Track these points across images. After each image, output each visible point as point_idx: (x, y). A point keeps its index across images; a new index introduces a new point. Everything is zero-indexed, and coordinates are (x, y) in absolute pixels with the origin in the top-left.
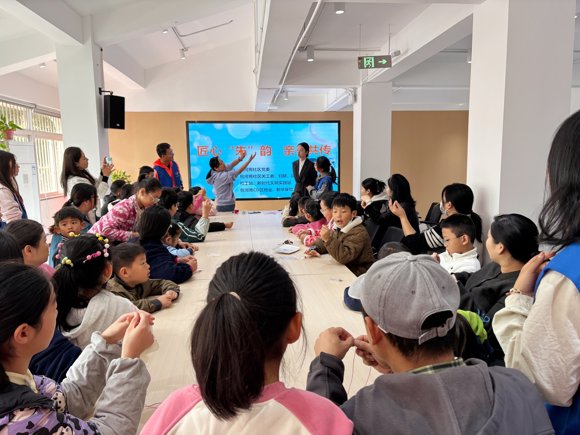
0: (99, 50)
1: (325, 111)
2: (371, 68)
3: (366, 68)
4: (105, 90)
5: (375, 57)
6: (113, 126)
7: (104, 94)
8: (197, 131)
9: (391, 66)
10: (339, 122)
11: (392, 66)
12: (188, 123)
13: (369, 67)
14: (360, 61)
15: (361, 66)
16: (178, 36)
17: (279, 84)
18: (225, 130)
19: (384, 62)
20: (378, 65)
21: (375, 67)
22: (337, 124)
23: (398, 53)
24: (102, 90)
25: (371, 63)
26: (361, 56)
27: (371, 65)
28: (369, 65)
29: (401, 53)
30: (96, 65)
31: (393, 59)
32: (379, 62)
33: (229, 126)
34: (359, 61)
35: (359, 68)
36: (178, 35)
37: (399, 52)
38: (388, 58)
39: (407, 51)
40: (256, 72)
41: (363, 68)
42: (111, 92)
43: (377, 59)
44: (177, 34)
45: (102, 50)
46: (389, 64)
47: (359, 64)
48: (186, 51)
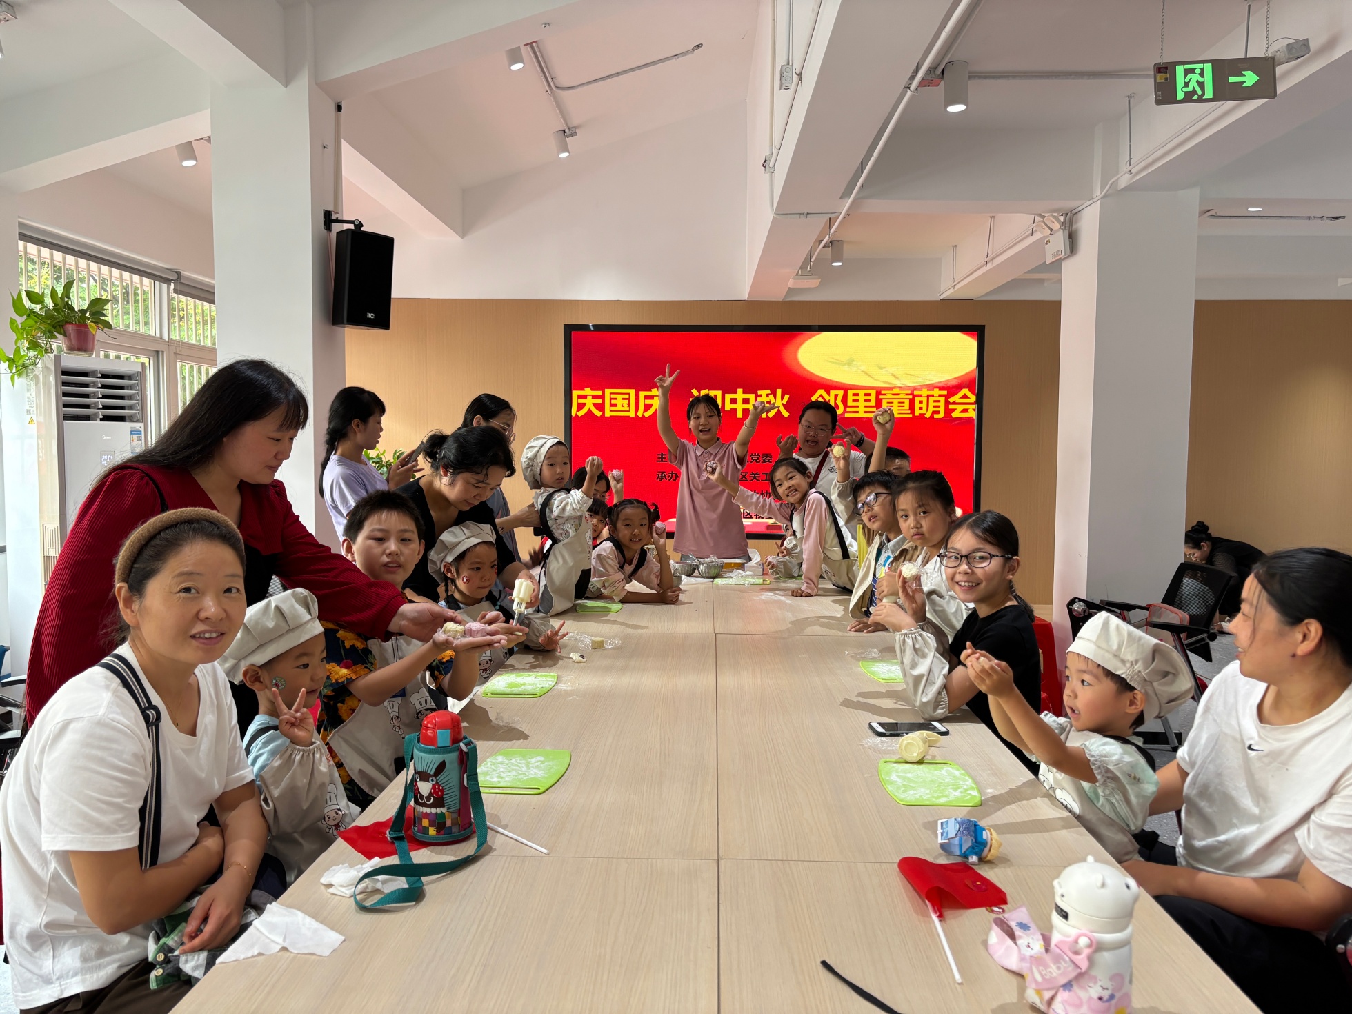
0: (333, 108)
1: (942, 297)
2: (1201, 99)
3: (1185, 101)
4: (345, 218)
5: (1217, 64)
6: (357, 319)
7: (337, 228)
9: (1272, 94)
11: (1279, 92)
12: (569, 329)
13: (1196, 97)
14: (1161, 78)
15: (1166, 94)
16: (551, 89)
17: (841, 198)
19: (1249, 78)
20: (1224, 91)
21: (1216, 98)
23: (1299, 50)
24: (334, 217)
25: (1202, 85)
26: (1167, 59)
27: (1199, 92)
28: (1194, 92)
29: (1313, 46)
30: (321, 147)
31: (1280, 70)
32: (1232, 79)
34: (1158, 76)
35: (1158, 102)
36: (552, 84)
37: (1305, 44)
38: (1266, 67)
39: (1331, 44)
40: (771, 164)
41: (1174, 101)
42: (356, 223)
43: (1223, 68)
44: (550, 81)
45: (339, 108)
46: (1266, 88)
47: (1158, 87)
48: (572, 135)
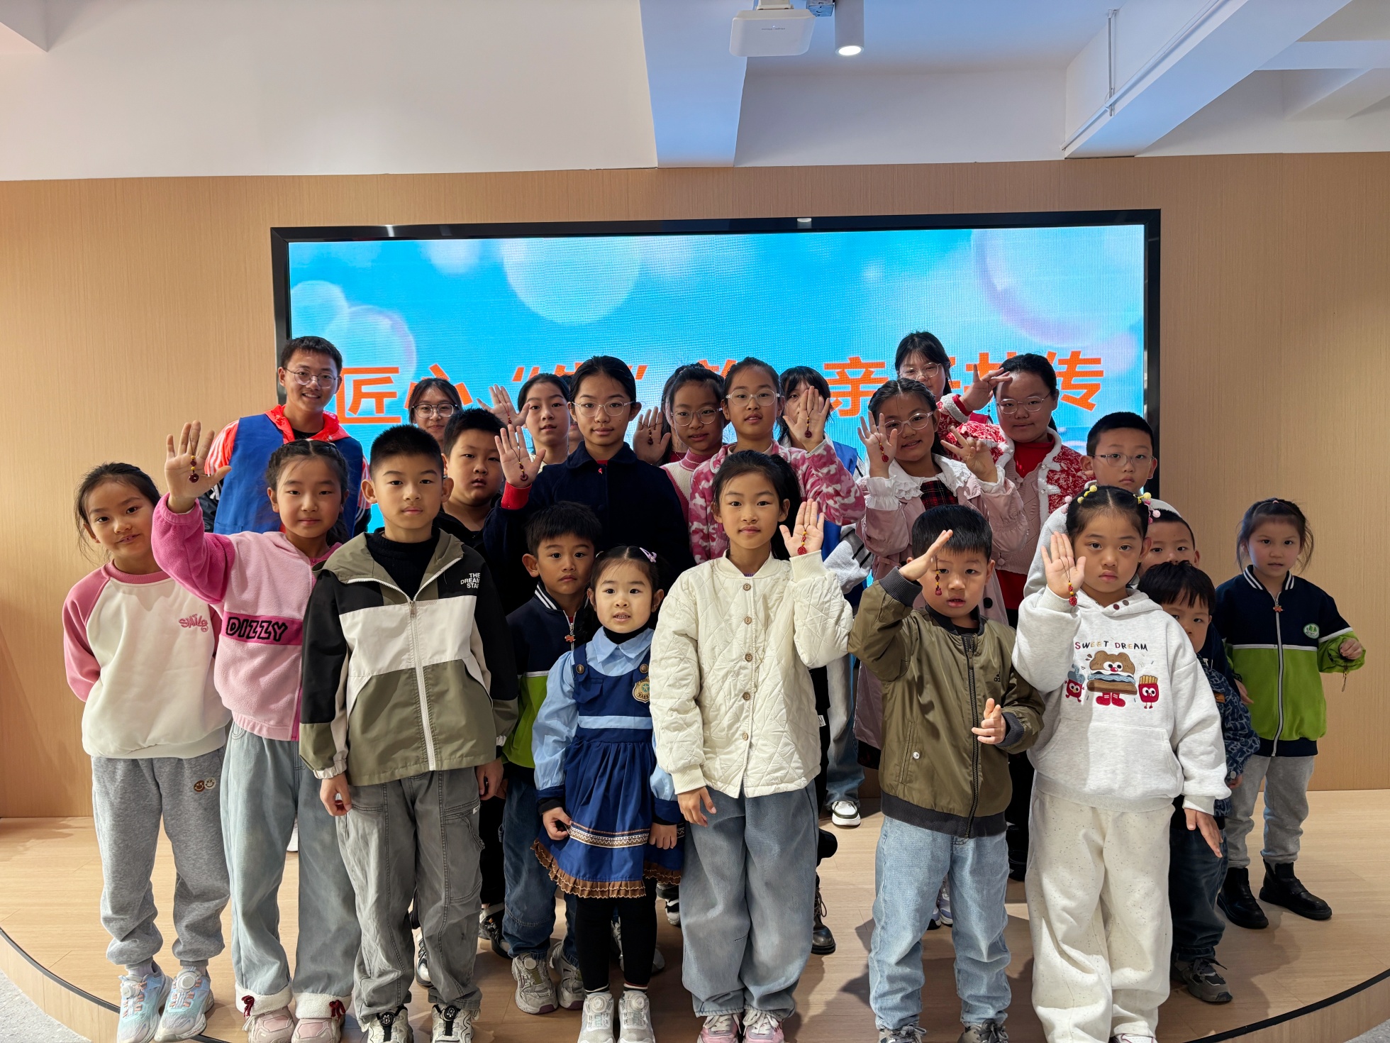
1: (1067, 153)
8: (333, 282)
10: (1151, 220)
12: (282, 237)
18: (494, 274)
22: (1138, 231)
33: (513, 251)
